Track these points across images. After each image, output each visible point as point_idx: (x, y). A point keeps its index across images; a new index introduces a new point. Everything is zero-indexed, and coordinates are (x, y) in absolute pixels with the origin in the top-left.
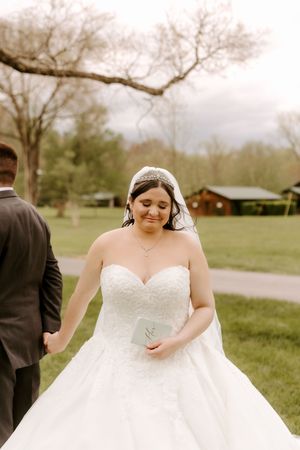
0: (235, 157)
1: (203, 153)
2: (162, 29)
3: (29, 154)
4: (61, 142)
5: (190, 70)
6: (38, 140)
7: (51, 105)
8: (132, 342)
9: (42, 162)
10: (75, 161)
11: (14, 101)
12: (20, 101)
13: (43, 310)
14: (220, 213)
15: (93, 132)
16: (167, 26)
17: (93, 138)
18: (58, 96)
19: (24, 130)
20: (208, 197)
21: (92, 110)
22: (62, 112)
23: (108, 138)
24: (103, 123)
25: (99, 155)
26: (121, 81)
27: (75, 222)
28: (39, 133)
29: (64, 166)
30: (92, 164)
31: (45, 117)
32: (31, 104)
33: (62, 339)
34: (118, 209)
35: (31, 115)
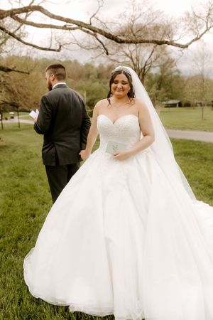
2: (188, 14)
4: (153, 78)
5: (202, 34)
7: (149, 62)
10: (159, 88)
11: (133, 61)
12: (135, 61)
16: (191, 13)
18: (152, 57)
21: (167, 63)
22: (154, 64)
25: (170, 82)
26: (166, 43)
28: (143, 75)
31: (146, 67)
32: (140, 62)
34: (181, 108)
35: (140, 67)
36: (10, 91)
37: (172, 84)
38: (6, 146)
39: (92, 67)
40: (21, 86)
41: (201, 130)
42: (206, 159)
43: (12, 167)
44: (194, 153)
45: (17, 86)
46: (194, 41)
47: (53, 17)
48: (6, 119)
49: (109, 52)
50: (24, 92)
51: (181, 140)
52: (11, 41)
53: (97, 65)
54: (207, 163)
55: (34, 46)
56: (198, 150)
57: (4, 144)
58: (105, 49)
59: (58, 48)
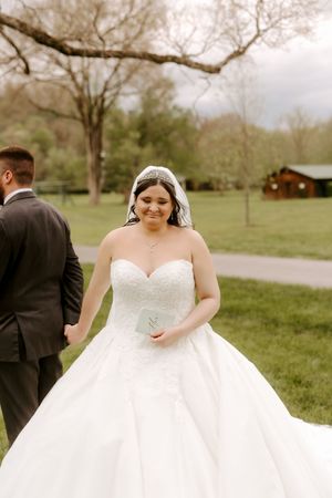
0: (321, 130)
1: (285, 127)
3: (91, 136)
4: (126, 121)
5: (249, 44)
6: (100, 120)
7: (114, 81)
8: (137, 330)
9: (106, 143)
10: (141, 143)
11: (73, 78)
12: (80, 79)
13: (64, 304)
14: (303, 195)
15: (160, 109)
17: (160, 115)
18: (121, 70)
19: (85, 110)
20: (288, 177)
21: (158, 86)
22: (126, 89)
23: (176, 115)
24: (171, 98)
25: (166, 135)
26: (174, 59)
28: (102, 112)
29: (129, 147)
30: (160, 145)
31: (107, 94)
33: (81, 330)
34: (192, 194)
35: (93, 93)
42: (276, 322)
44: (249, 310)
46: (232, 57)
54: (280, 330)
56: (255, 302)
58: (24, 61)
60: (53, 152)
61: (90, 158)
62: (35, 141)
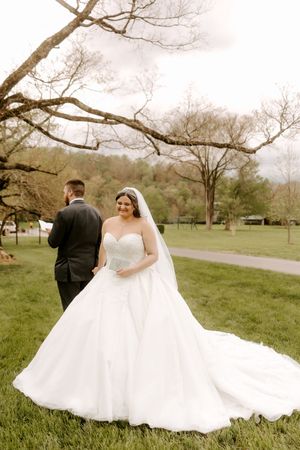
3: (208, 192)
4: (229, 184)
5: (275, 137)
6: (214, 183)
11: (200, 160)
15: (249, 178)
17: (249, 181)
18: (227, 156)
19: (206, 178)
21: (248, 165)
22: (229, 166)
27: (233, 233)
28: (215, 179)
31: (219, 169)
32: (210, 162)
34: (267, 226)
35: (210, 168)
36: (31, 195)
37: (254, 194)
38: (19, 266)
39: (147, 165)
40: (45, 188)
41: (280, 257)
43: (24, 290)
45: (40, 188)
46: (264, 144)
47: (90, 111)
48: (24, 231)
49: (161, 152)
50: (49, 197)
51: (247, 268)
52: (36, 134)
53: (153, 164)
55: (66, 143)
57: (17, 263)
58: (156, 148)
59: (95, 145)
60: (189, 201)
61: (207, 204)
62: (180, 195)
